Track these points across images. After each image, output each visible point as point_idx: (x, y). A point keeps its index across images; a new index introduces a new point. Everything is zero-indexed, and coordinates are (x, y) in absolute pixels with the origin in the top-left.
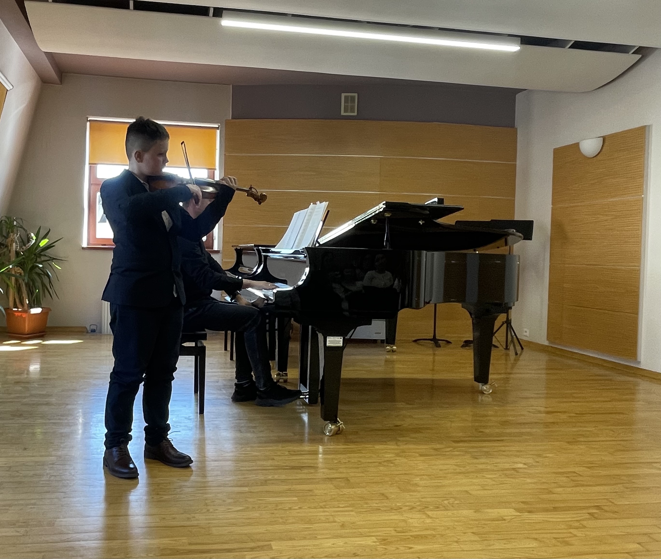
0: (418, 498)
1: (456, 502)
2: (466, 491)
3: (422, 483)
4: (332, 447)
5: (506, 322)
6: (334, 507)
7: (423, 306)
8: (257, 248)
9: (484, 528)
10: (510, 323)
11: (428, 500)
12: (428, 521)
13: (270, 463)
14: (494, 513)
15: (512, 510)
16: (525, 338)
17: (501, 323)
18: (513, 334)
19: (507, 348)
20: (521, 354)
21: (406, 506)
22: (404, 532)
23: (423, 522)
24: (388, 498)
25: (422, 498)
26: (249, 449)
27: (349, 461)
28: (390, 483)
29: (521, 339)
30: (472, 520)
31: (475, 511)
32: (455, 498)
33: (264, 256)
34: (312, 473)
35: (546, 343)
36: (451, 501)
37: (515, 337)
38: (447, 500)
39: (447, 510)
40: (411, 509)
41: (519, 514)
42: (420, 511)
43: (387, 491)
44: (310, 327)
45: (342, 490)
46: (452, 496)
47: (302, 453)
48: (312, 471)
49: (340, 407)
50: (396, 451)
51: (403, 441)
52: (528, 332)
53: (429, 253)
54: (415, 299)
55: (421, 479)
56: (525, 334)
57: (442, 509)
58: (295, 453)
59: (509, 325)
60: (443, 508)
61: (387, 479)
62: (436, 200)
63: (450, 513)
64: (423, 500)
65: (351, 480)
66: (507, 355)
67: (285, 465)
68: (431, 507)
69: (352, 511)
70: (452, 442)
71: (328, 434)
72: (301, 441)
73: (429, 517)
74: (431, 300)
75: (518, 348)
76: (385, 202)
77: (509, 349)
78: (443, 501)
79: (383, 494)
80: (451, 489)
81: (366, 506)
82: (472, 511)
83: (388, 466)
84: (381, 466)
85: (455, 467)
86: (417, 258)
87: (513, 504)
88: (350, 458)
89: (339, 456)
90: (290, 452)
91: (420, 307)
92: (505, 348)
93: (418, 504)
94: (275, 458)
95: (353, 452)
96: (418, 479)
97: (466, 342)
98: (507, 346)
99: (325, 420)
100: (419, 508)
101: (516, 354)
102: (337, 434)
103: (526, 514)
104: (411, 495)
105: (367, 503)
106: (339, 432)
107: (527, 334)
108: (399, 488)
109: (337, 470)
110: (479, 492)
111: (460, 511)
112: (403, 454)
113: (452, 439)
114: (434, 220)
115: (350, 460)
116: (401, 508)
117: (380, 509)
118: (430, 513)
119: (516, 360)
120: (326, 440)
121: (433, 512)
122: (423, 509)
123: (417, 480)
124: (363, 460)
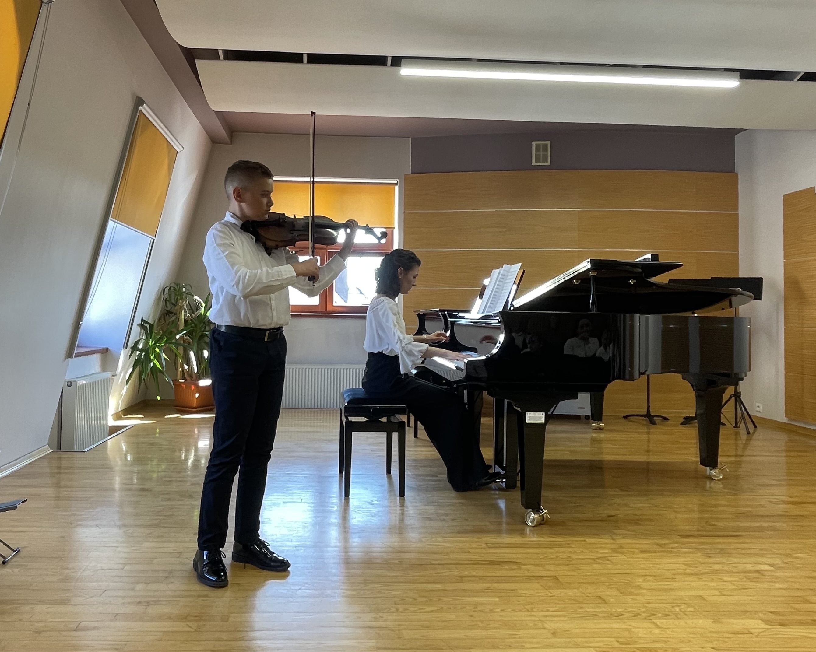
0: (643, 603)
1: (689, 609)
2: (701, 596)
3: (645, 585)
4: (535, 539)
5: (734, 395)
6: (542, 611)
7: (638, 377)
8: (443, 313)
9: (726, 642)
10: (739, 396)
11: (656, 605)
12: (657, 631)
13: (465, 556)
14: (738, 624)
15: (760, 621)
16: (758, 415)
17: (729, 396)
18: (743, 410)
19: (736, 426)
20: (754, 433)
21: (629, 612)
22: (629, 644)
23: (651, 632)
24: (605, 602)
25: (648, 603)
26: (440, 539)
27: (557, 557)
28: (607, 584)
29: (754, 416)
30: (710, 632)
31: (712, 621)
32: (689, 605)
33: (451, 321)
34: (514, 569)
35: (785, 420)
36: (683, 606)
37: (745, 412)
38: (679, 606)
39: (678, 618)
40: (634, 616)
41: (769, 627)
42: (645, 619)
43: (604, 593)
44: (506, 401)
45: (551, 591)
46: (684, 602)
47: (501, 545)
48: (515, 567)
49: (543, 493)
50: (612, 546)
51: (620, 534)
52: (761, 407)
53: (643, 317)
54: (628, 369)
55: (644, 581)
56: (758, 409)
57: (672, 617)
58: (494, 546)
59: (738, 399)
60: (674, 616)
61: (603, 579)
62: (649, 256)
63: (682, 623)
64: (649, 605)
65: (560, 579)
66: (737, 434)
67: (483, 559)
68: (660, 615)
69: (564, 616)
70: (678, 537)
71: (530, 524)
72: (499, 532)
73: (658, 627)
74: (647, 371)
75: (751, 426)
76: (589, 260)
77: (739, 427)
78: (673, 607)
79: (600, 597)
80: (682, 593)
81: (580, 610)
82: (710, 621)
83: (603, 564)
84: (595, 564)
85: (684, 567)
86: (628, 322)
87: (761, 615)
88: (557, 552)
89: (544, 550)
90: (488, 544)
91: (635, 378)
92: (734, 425)
93: (644, 610)
94: (470, 550)
95: (561, 546)
96: (641, 580)
97: (686, 418)
98: (736, 423)
99: (527, 508)
100: (644, 615)
101: (749, 433)
102: (540, 524)
103: (780, 627)
104: (633, 599)
105: (581, 608)
106: (542, 522)
107: (761, 409)
108: (618, 590)
109: (544, 566)
110: (715, 598)
111: (695, 621)
112: (620, 550)
113: (680, 534)
114: (649, 280)
115: (557, 555)
116: (623, 615)
117: (596, 615)
118: (658, 622)
119: (749, 440)
120: (528, 532)
121: (662, 621)
122: (649, 616)
123: (639, 581)
124: (574, 556)
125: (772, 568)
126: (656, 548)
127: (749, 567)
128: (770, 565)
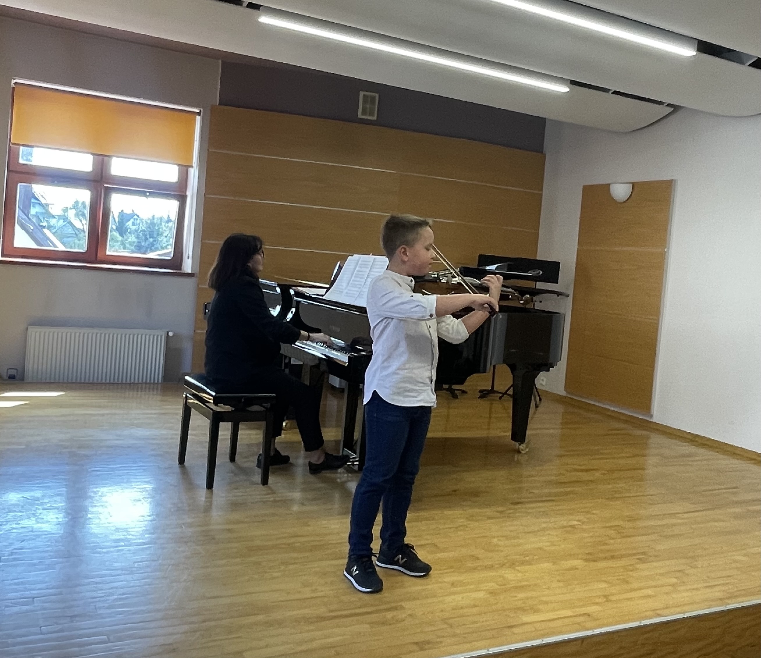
0: (504, 557)
1: (536, 558)
2: (539, 548)
9: (564, 576)
11: (513, 557)
12: (520, 575)
15: (581, 561)
16: (542, 388)
20: (539, 406)
21: (497, 564)
22: (505, 585)
23: (516, 576)
25: (507, 557)
28: (474, 545)
29: (539, 389)
31: (552, 563)
35: (564, 394)
36: (531, 557)
38: (527, 556)
39: (530, 565)
40: (502, 567)
41: (586, 563)
43: (475, 553)
54: (482, 363)
69: (454, 572)
70: (511, 505)
73: (519, 572)
78: (524, 557)
80: (527, 547)
81: (464, 567)
83: (465, 531)
84: (459, 531)
85: (523, 528)
87: (580, 557)
91: (487, 371)
93: (506, 561)
100: (508, 565)
103: (592, 563)
104: (496, 555)
107: (544, 383)
108: (484, 549)
110: (549, 548)
111: (542, 565)
125: (580, 523)
126: (498, 515)
127: (565, 523)
128: (578, 521)
